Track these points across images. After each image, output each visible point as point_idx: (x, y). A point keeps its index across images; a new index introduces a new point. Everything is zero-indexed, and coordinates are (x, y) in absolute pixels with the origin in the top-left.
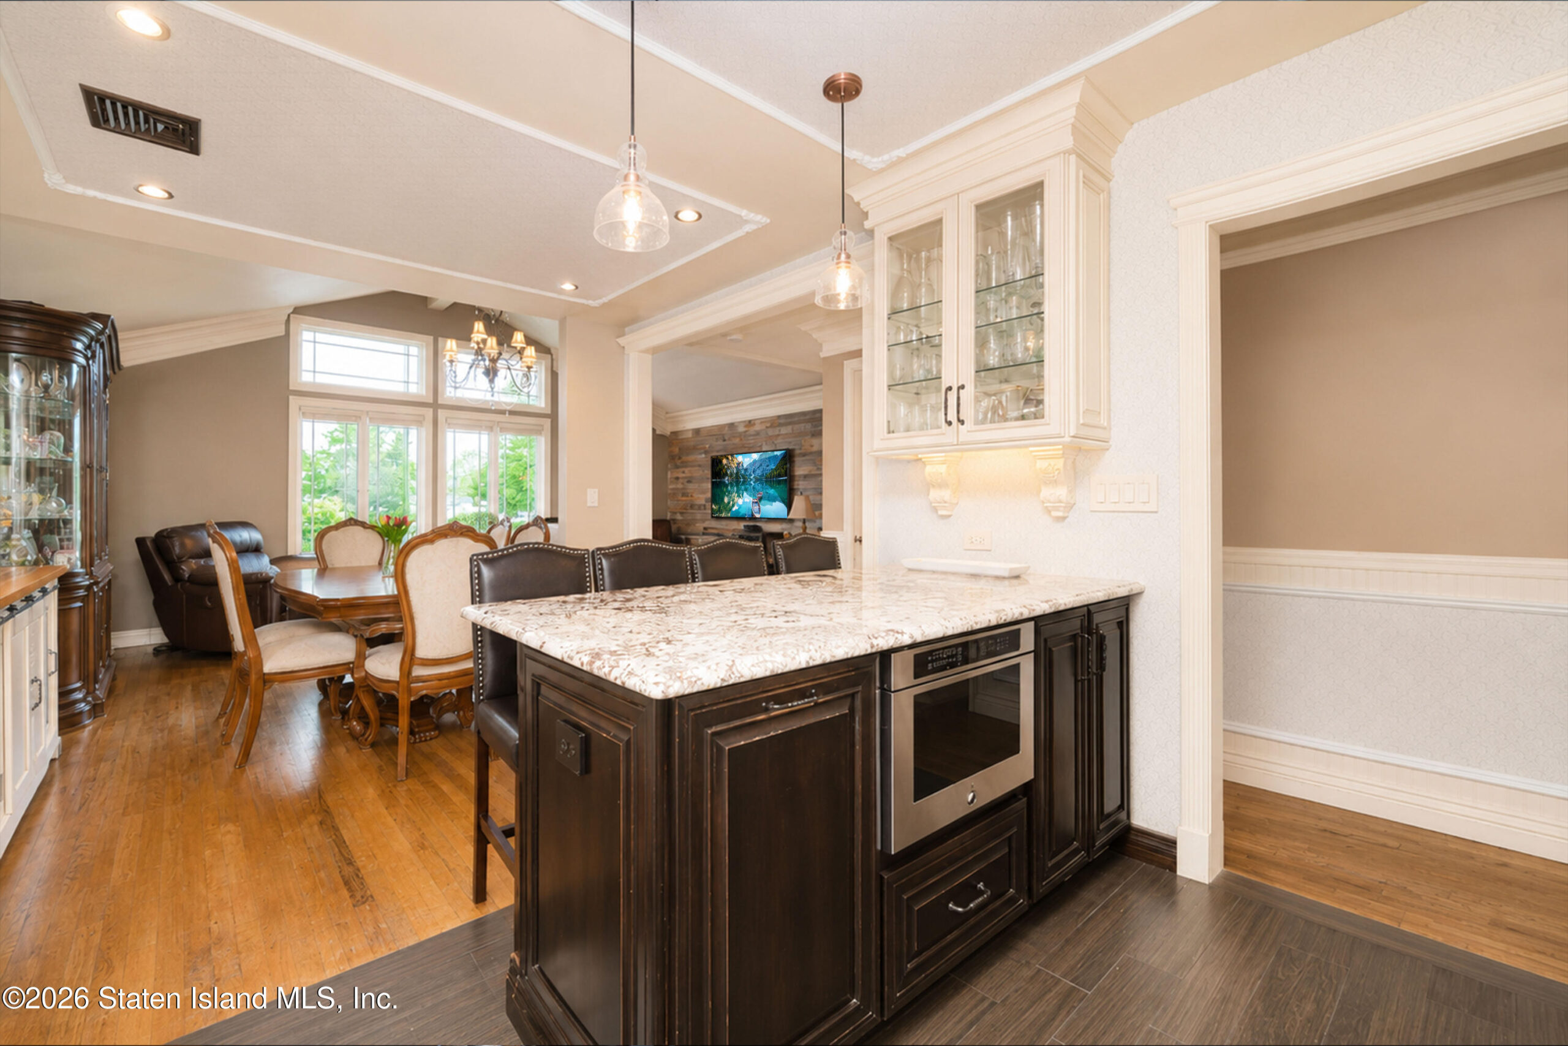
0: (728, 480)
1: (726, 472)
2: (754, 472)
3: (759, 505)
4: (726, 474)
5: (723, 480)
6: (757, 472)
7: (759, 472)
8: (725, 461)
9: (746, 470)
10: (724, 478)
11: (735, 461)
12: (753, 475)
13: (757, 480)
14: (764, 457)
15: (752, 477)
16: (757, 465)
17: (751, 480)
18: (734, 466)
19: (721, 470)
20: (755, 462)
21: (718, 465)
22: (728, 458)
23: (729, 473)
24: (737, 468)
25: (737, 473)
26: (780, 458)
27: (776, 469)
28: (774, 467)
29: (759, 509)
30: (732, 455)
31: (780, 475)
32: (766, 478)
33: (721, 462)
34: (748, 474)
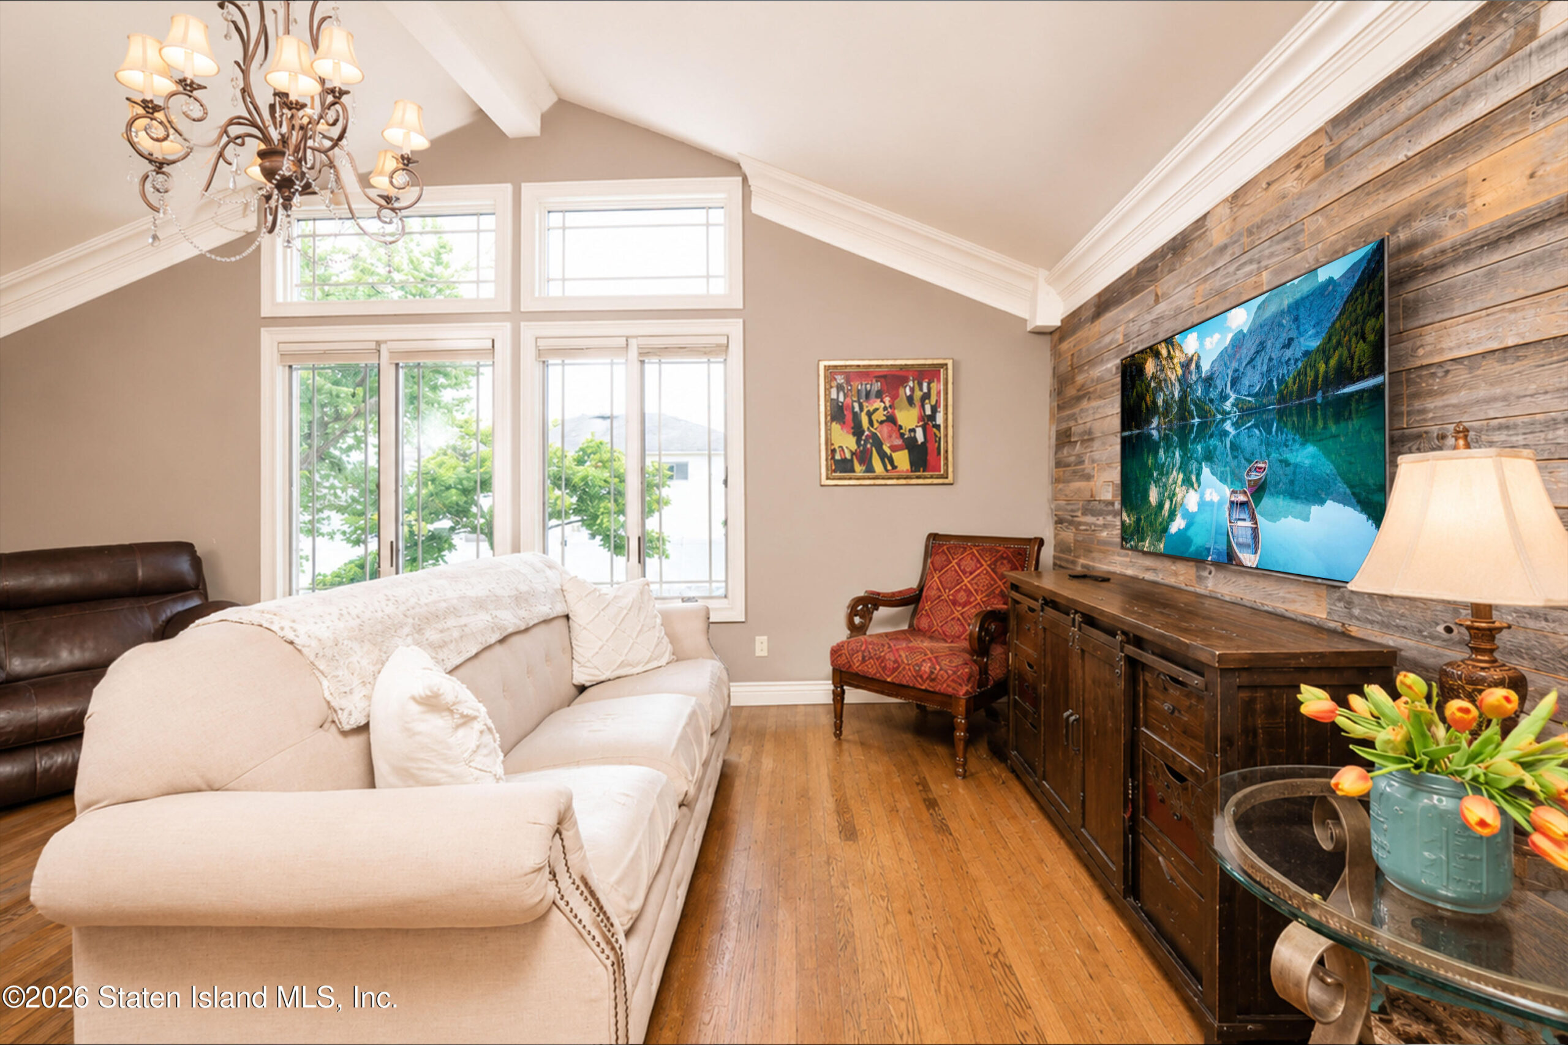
0: (1158, 428)
1: (1154, 402)
2: (1234, 382)
3: (1253, 518)
4: (1153, 410)
5: (1145, 430)
6: (1246, 382)
7: (1253, 380)
8: (1150, 367)
9: (1209, 381)
10: (1149, 422)
11: (1179, 357)
12: (1233, 396)
13: (1246, 412)
14: (1272, 309)
15: (1228, 406)
16: (1247, 351)
17: (1225, 413)
18: (1173, 375)
19: (1141, 397)
20: (1239, 341)
21: (1133, 386)
22: (1157, 355)
23: (1160, 402)
24: (1182, 380)
25: (1183, 399)
26: (1346, 290)
27: (1324, 352)
28: (1314, 344)
29: (1255, 531)
30: (1169, 341)
31: (1344, 375)
32: (1282, 399)
33: (1141, 370)
34: (1213, 394)
